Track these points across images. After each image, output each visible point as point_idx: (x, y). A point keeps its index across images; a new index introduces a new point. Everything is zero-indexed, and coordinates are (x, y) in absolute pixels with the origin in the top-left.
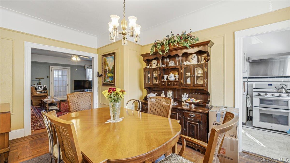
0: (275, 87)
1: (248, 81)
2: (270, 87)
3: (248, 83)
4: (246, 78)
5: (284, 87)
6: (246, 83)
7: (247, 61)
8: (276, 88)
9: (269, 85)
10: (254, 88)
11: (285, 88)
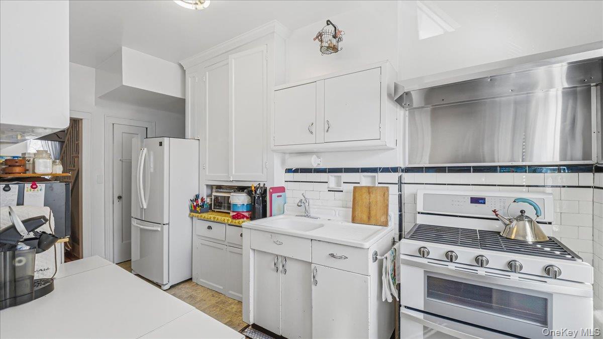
0: (495, 211)
1: (400, 183)
2: (477, 209)
3: (400, 190)
4: (395, 170)
5: (530, 212)
6: (394, 190)
7: (389, 96)
8: (497, 215)
9: (475, 200)
10: (422, 213)
11: (534, 217)
